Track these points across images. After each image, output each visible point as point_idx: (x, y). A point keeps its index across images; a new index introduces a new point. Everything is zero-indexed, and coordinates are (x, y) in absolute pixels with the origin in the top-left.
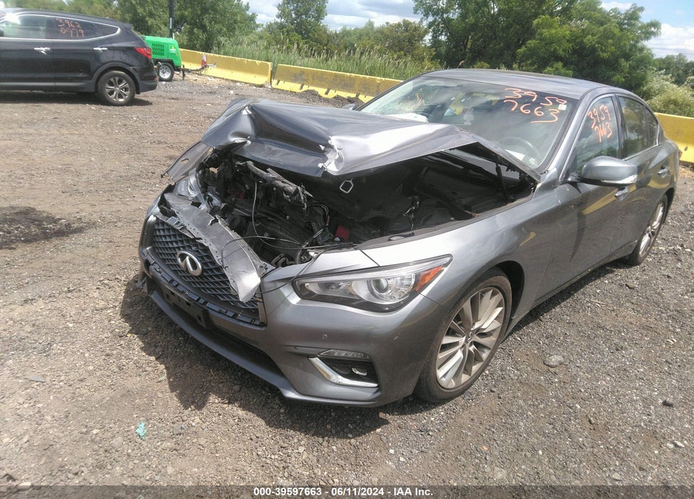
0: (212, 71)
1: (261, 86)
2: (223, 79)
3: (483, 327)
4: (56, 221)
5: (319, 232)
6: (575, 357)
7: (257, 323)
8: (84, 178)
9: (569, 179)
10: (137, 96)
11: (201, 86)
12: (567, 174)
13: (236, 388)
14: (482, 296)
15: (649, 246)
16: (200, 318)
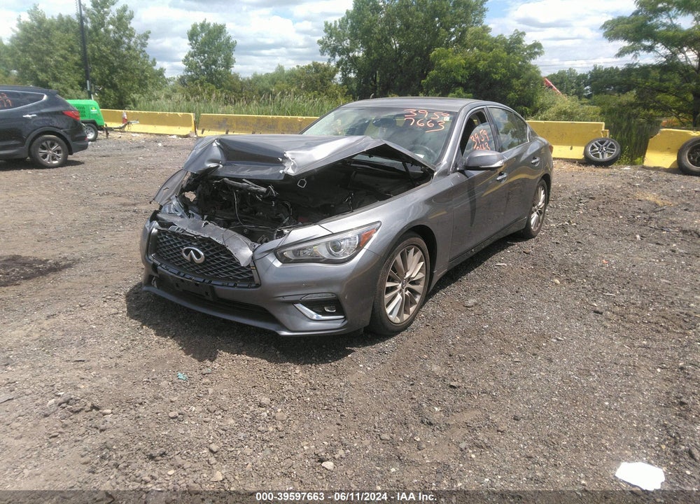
0: (136, 127)
1: (187, 136)
2: (147, 133)
3: (412, 276)
4: (45, 262)
5: (287, 220)
6: (486, 299)
7: (254, 285)
8: (52, 229)
9: (458, 169)
10: (70, 158)
11: (127, 142)
12: (456, 165)
13: (241, 344)
14: (408, 253)
15: (539, 222)
16: (207, 293)
